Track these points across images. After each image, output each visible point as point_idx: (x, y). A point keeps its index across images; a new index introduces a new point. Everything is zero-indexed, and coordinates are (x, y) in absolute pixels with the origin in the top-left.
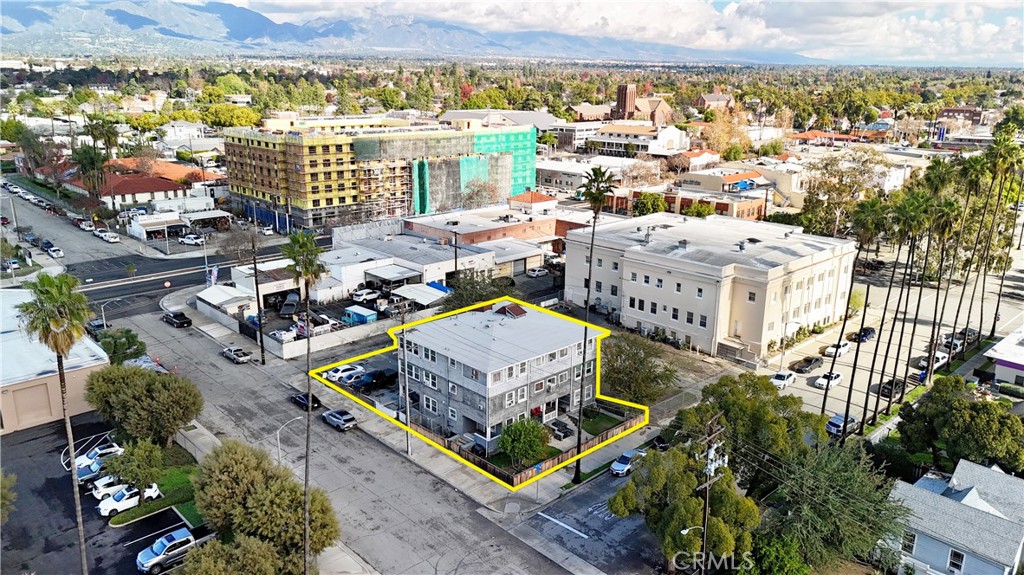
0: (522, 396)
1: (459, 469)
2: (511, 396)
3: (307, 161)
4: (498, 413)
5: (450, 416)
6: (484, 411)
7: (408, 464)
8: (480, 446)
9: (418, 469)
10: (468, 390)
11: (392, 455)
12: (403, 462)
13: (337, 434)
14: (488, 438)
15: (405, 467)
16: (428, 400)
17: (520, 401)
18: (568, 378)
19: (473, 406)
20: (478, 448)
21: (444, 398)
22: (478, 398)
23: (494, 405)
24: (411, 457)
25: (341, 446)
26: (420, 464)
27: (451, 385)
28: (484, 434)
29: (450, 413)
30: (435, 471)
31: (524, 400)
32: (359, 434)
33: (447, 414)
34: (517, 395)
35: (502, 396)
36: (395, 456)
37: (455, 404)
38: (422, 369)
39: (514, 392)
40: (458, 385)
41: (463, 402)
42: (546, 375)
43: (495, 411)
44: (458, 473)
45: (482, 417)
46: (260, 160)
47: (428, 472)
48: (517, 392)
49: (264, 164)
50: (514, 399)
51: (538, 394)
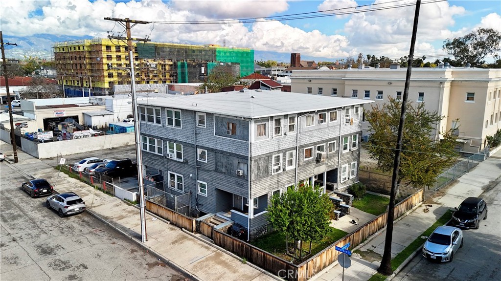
0: (291, 163)
1: (211, 258)
2: (278, 159)
3: (104, 55)
4: (263, 180)
5: (199, 192)
6: (245, 178)
7: (139, 253)
8: (240, 226)
9: (154, 260)
10: (222, 152)
11: (121, 243)
12: (133, 251)
13: (57, 220)
14: (251, 215)
15: (134, 258)
16: (172, 176)
17: (288, 168)
18: (336, 149)
19: (230, 173)
20: (238, 229)
21: (191, 170)
22: (236, 161)
23: (258, 168)
24: (146, 244)
25: (55, 232)
26: (157, 252)
27: (199, 151)
28: (246, 210)
29: (199, 188)
30: (177, 263)
31: (293, 167)
32: (86, 219)
33: (196, 189)
34: (284, 160)
35: (269, 156)
36: (125, 244)
37: (205, 175)
38: (165, 140)
39: (281, 155)
40: (209, 149)
41: (216, 170)
42: (315, 140)
43: (259, 178)
44: (211, 263)
45: (242, 185)
46: (76, 60)
47: (166, 264)
48: (284, 155)
49: (78, 61)
50: (281, 165)
51: (308, 163)
